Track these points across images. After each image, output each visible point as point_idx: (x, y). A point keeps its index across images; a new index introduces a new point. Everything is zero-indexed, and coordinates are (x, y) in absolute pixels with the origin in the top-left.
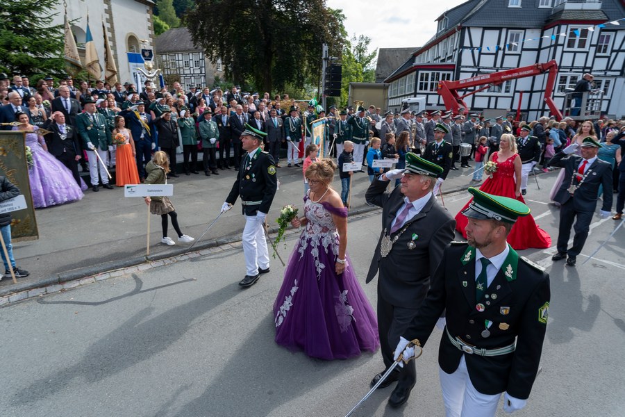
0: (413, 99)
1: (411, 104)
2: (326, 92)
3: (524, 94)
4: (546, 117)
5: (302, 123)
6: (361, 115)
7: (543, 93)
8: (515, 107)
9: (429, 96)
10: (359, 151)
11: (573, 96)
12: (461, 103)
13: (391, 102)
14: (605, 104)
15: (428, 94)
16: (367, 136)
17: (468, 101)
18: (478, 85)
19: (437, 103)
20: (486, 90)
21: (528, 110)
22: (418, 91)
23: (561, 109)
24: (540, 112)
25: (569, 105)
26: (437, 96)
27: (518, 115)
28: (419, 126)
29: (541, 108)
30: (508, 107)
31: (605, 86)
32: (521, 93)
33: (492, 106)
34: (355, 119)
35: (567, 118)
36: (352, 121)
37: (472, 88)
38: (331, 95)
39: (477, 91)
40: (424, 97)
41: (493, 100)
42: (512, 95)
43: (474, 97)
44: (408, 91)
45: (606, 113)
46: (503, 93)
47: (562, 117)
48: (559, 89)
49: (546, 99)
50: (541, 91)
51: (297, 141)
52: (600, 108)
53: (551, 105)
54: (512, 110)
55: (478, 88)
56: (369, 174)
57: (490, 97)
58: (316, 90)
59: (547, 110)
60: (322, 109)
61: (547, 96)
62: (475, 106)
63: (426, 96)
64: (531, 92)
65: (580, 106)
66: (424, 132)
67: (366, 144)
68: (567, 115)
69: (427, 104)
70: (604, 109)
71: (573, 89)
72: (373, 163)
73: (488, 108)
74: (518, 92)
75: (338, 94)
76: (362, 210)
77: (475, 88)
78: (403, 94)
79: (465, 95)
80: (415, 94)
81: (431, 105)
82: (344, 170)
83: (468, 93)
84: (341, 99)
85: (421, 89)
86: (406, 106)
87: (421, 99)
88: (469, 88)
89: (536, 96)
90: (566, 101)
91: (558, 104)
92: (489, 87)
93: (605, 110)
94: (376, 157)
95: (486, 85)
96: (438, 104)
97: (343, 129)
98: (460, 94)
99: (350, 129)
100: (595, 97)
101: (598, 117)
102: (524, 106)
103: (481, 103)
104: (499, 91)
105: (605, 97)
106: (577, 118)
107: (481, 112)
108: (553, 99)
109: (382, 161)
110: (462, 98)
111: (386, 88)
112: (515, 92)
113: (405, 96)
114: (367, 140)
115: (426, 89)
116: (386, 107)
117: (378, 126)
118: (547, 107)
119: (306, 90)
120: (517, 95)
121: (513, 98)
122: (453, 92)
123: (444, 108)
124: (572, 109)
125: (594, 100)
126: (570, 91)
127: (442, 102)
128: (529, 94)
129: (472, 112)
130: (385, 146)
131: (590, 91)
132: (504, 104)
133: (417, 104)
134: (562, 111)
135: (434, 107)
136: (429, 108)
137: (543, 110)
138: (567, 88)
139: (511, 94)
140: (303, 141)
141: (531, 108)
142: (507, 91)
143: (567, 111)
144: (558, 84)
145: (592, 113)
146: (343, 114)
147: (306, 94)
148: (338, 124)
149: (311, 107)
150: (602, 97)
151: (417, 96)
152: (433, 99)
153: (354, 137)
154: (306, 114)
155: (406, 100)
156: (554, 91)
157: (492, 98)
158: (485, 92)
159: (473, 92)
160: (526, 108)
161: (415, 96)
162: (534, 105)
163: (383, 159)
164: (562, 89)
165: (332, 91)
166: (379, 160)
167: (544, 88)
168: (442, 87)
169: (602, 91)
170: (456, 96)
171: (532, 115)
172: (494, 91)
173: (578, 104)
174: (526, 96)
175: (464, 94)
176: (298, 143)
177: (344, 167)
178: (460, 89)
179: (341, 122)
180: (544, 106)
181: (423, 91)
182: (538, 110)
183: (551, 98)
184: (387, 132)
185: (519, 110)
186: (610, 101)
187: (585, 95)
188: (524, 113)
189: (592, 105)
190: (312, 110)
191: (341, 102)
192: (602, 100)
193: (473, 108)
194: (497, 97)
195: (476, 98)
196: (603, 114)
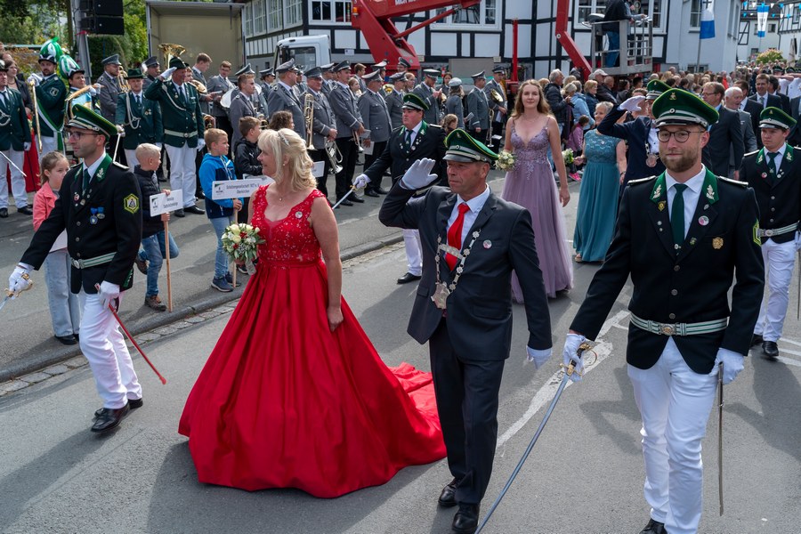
0: (300, 40)
1: (299, 50)
2: (84, 24)
3: (519, 26)
4: (565, 71)
5: (28, 102)
6: (179, 78)
7: (554, 24)
8: (509, 54)
9: (337, 32)
10: (184, 164)
11: (605, 29)
12: (404, 47)
13: (252, 48)
14: (659, 43)
15: (333, 29)
16: (200, 126)
17: (416, 40)
18: (433, 7)
19: (355, 47)
20: (449, 18)
21: (533, 59)
22: (311, 22)
23: (589, 55)
24: (553, 62)
25: (599, 46)
26: (354, 32)
27: (517, 69)
28: (316, 98)
29: (554, 53)
30: (495, 53)
31: (655, 11)
32: (516, 23)
33: (466, 52)
34: (164, 87)
35: (599, 71)
36: (156, 93)
37: (421, 14)
38: (100, 31)
39: (432, 21)
40: (324, 36)
41: (466, 38)
42: (500, 29)
43: (428, 33)
44: (289, 22)
45: (662, 60)
46: (482, 26)
47: (591, 70)
48: (581, 15)
49: (559, 36)
50: (551, 20)
51: (19, 148)
52: (650, 52)
53: (571, 49)
54: (504, 60)
55: (433, 14)
56: (211, 216)
57: (459, 33)
58: (64, 20)
59: (565, 58)
60: (74, 64)
61: (561, 29)
62: (434, 53)
63: (329, 32)
64: (534, 22)
65: (618, 48)
66: (329, 111)
67: (200, 147)
68: (598, 66)
69: (334, 50)
70: (657, 53)
71: (603, 16)
72: (214, 190)
73: (459, 55)
74: (509, 21)
75: (119, 28)
76: (204, 302)
77: (427, 14)
78: (280, 29)
79: (409, 30)
80: (306, 29)
81: (342, 51)
82: (153, 213)
83: (415, 24)
84: (134, 41)
85: (316, 17)
86: (286, 54)
87: (318, 38)
88: (417, 15)
89: (542, 30)
90: (594, 38)
91: (583, 44)
92: (453, 12)
93: (660, 55)
94: (221, 175)
95: (449, 8)
96: (358, 50)
97: (137, 113)
98: (400, 27)
99: (155, 112)
100: (639, 31)
101: (649, 67)
102: (524, 52)
103: (443, 45)
104: (477, 21)
105: (655, 31)
106: (615, 71)
107: (446, 65)
108: (573, 37)
109: (236, 182)
110: (406, 35)
111: (236, 15)
112: (505, 22)
113: (283, 32)
114: (201, 135)
115: (327, 16)
116: (241, 58)
117: (226, 101)
118: (564, 53)
119: (36, 20)
120: (509, 28)
121: (502, 34)
122: (385, 22)
123: (369, 58)
124: (605, 54)
125: (640, 36)
126: (598, 19)
127: (364, 45)
128: (530, 26)
129: (428, 64)
130: (241, 147)
131: (629, 19)
132: (487, 47)
133: (311, 50)
134: (589, 59)
135: (350, 55)
136: (339, 58)
137: (559, 59)
138: (594, 14)
139: (497, 26)
140: (33, 147)
141: (537, 55)
142: (489, 21)
143: (598, 59)
144: (577, 6)
145: (639, 60)
146: (134, 75)
147: (38, 31)
148: (123, 102)
149: (47, 62)
150: (651, 30)
151: (311, 31)
152: (346, 39)
153: (167, 132)
154: (34, 79)
155: (284, 41)
156: (572, 19)
157: (463, 35)
158: (449, 24)
159: (425, 22)
160: (528, 55)
161: (306, 33)
162: (542, 50)
163: (240, 177)
164: (585, 16)
165: (100, 20)
166: (229, 182)
167: (555, 15)
168: (359, 11)
169: (649, 18)
170: (392, 31)
171: (541, 66)
172: (468, 22)
173: (615, 44)
174: (525, 31)
175: (409, 26)
176: (21, 155)
177: (152, 205)
178: (398, 17)
179: (131, 97)
180: (559, 50)
181: (322, 22)
182: (549, 58)
183: (568, 33)
184: (245, 114)
185: (515, 59)
186: (665, 37)
187: (623, 25)
188: (526, 65)
189: (639, 45)
190: (50, 68)
191: (135, 50)
192: (651, 35)
193: (429, 58)
194: (472, 34)
195: (433, 35)
196: (658, 63)
